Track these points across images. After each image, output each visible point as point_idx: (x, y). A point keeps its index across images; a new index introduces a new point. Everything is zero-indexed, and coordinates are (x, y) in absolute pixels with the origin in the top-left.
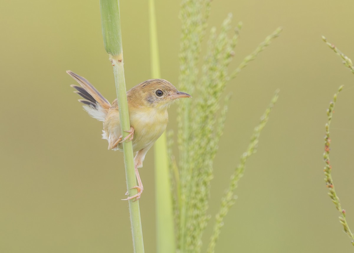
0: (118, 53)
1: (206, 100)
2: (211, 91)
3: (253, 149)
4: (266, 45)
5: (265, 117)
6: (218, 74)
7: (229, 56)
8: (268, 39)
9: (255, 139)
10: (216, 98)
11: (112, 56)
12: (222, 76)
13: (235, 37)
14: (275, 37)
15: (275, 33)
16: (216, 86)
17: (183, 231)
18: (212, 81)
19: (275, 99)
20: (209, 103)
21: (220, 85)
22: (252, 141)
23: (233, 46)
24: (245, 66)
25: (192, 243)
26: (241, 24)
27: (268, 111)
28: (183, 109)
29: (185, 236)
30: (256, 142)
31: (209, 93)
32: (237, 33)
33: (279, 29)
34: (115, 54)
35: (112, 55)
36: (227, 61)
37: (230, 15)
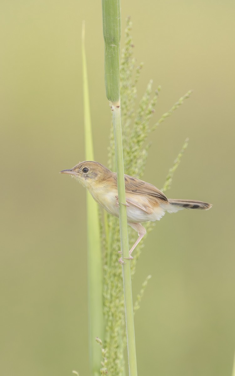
0: (117, 101)
1: (131, 148)
2: (135, 140)
3: (168, 186)
4: (179, 105)
5: (177, 160)
6: (141, 127)
7: (151, 112)
8: (182, 99)
9: (170, 178)
10: (139, 146)
11: (111, 103)
12: (144, 128)
13: (155, 97)
14: (187, 97)
15: (187, 95)
16: (139, 136)
17: (109, 251)
18: (136, 132)
19: (185, 146)
20: (133, 149)
21: (143, 136)
22: (168, 179)
23: (154, 105)
24: (162, 121)
25: (117, 260)
26: (160, 87)
27: (180, 155)
28: (113, 154)
29: (111, 255)
30: (170, 180)
31: (134, 142)
32: (157, 94)
33: (190, 92)
34: (114, 101)
35: (112, 101)
36: (149, 116)
37: (151, 81)
